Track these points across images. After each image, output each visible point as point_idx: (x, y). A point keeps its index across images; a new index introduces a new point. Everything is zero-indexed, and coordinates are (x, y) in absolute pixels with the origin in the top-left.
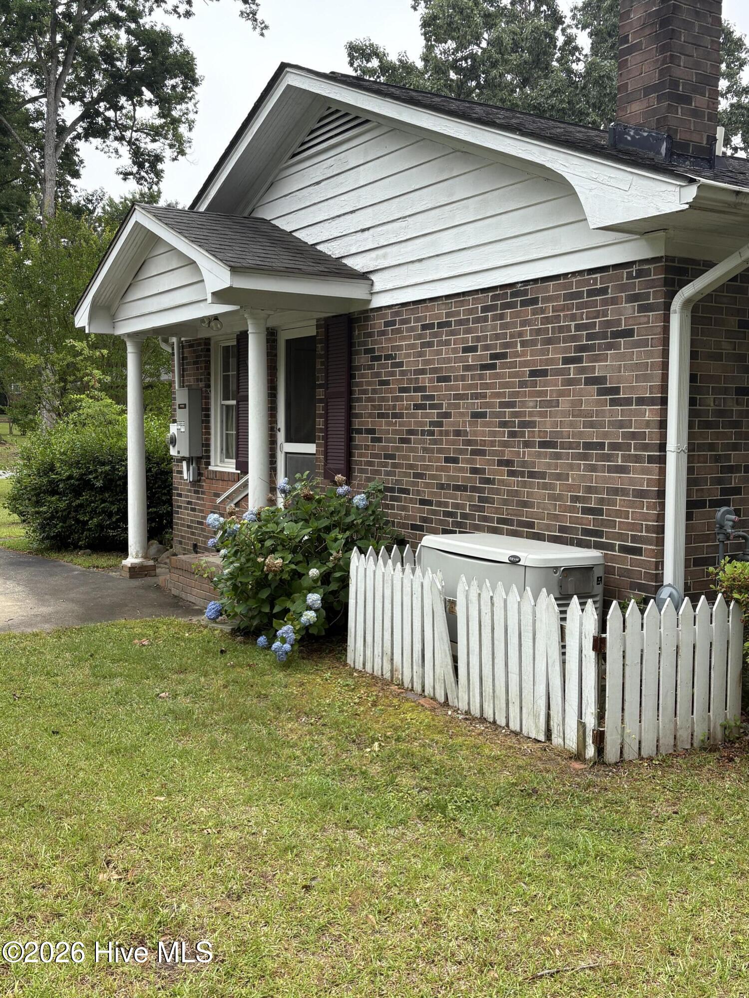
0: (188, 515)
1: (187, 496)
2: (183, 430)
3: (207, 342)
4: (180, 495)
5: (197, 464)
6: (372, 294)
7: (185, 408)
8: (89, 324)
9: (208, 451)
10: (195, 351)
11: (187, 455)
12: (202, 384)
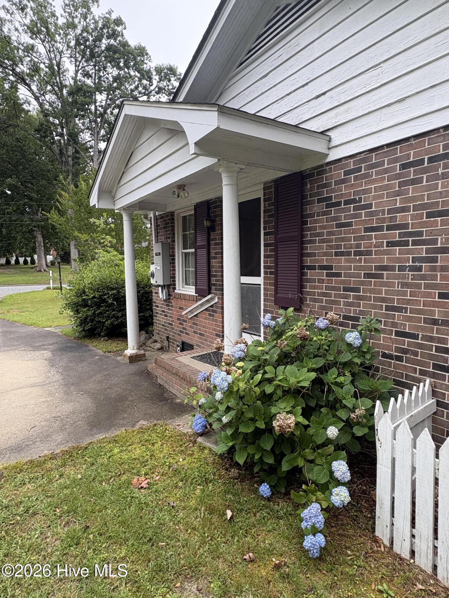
0: (163, 318)
1: (161, 307)
2: (158, 268)
3: (172, 214)
4: (157, 306)
5: (167, 289)
6: (329, 149)
7: (160, 255)
8: (98, 202)
9: (174, 281)
10: (164, 221)
11: (162, 284)
12: (169, 240)
